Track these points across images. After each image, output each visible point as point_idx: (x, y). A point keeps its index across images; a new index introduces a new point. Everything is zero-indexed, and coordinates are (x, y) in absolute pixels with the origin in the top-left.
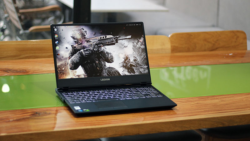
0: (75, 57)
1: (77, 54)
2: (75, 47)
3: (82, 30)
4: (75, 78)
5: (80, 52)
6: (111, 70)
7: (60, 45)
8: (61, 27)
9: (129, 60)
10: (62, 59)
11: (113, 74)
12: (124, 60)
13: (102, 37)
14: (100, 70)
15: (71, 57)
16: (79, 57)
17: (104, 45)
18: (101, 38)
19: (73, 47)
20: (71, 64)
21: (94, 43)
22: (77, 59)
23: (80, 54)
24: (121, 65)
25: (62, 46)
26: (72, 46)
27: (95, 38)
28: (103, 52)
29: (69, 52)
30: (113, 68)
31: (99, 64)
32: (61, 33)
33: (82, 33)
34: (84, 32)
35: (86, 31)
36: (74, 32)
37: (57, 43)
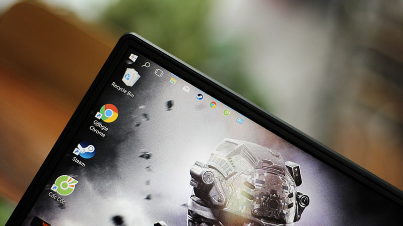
3: (289, 180)
7: (91, 176)
8: (174, 80)
25: (102, 192)
32: (145, 115)
33: (274, 192)
34: (291, 196)
35: (307, 203)
36: (233, 158)
37: (79, 157)
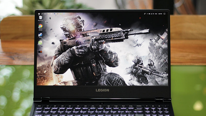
0: (64, 57)
1: (66, 52)
2: (65, 43)
3: (79, 19)
4: (60, 85)
5: (71, 49)
6: (113, 78)
7: (44, 38)
8: (48, 13)
9: (142, 64)
10: (45, 58)
11: (115, 83)
12: (134, 63)
13: (106, 29)
14: (97, 76)
15: (57, 56)
16: (70, 57)
17: (107, 42)
18: (104, 31)
19: (61, 43)
20: (56, 66)
21: (93, 38)
22: (66, 59)
23: (71, 53)
24: (129, 70)
25: (47, 40)
26: (60, 40)
27: (95, 31)
28: (104, 51)
29: (56, 49)
30: (116, 74)
31: (97, 67)
32: (47, 23)
33: (77, 23)
34: (80, 21)
35: (84, 21)
36: (66, 21)
37: (40, 36)
